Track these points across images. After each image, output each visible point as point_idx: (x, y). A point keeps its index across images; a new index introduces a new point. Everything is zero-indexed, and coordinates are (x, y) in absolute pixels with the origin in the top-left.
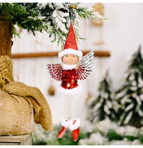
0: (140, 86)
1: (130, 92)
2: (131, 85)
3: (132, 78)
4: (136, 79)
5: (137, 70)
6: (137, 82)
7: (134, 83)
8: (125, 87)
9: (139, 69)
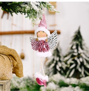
0: (79, 52)
1: (73, 56)
2: (74, 52)
3: (74, 47)
4: (77, 48)
5: (78, 42)
6: (78, 50)
7: (76, 51)
8: (70, 53)
9: (79, 42)
